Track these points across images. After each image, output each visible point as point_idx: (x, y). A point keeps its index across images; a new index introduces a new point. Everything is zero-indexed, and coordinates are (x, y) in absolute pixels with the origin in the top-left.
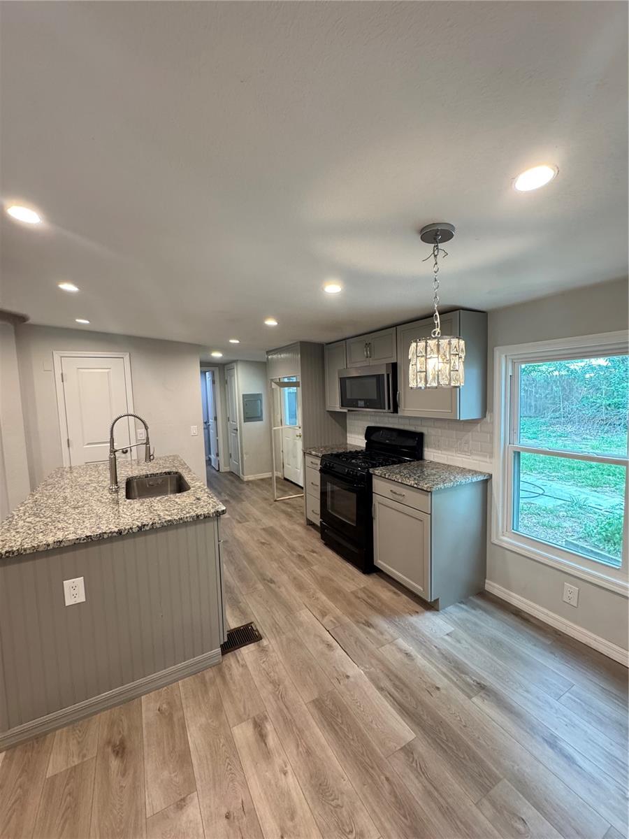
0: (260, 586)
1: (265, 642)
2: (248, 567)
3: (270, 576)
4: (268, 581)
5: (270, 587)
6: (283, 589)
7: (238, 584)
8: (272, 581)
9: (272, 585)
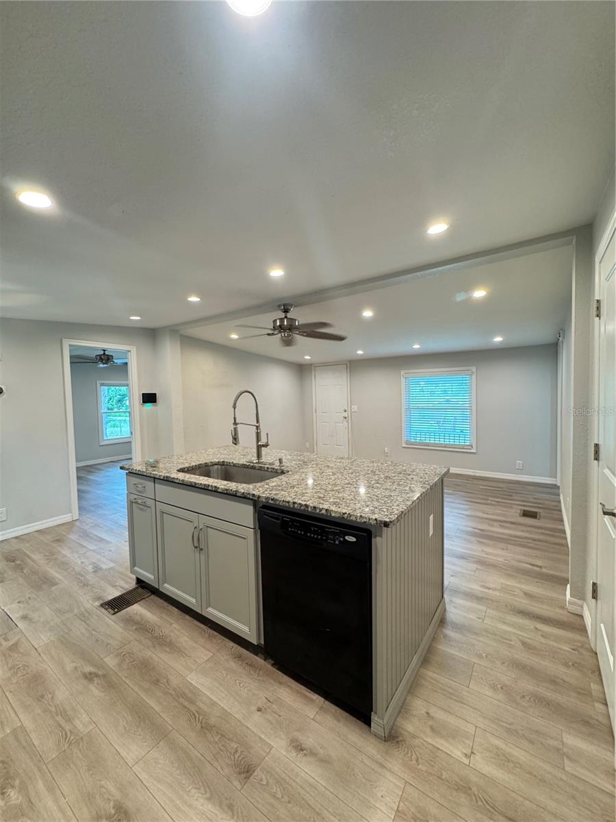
0: (111, 662)
1: (97, 603)
2: (143, 695)
3: (91, 687)
4: (97, 675)
5: (95, 666)
6: (69, 667)
7: (150, 653)
8: (89, 677)
9: (88, 669)
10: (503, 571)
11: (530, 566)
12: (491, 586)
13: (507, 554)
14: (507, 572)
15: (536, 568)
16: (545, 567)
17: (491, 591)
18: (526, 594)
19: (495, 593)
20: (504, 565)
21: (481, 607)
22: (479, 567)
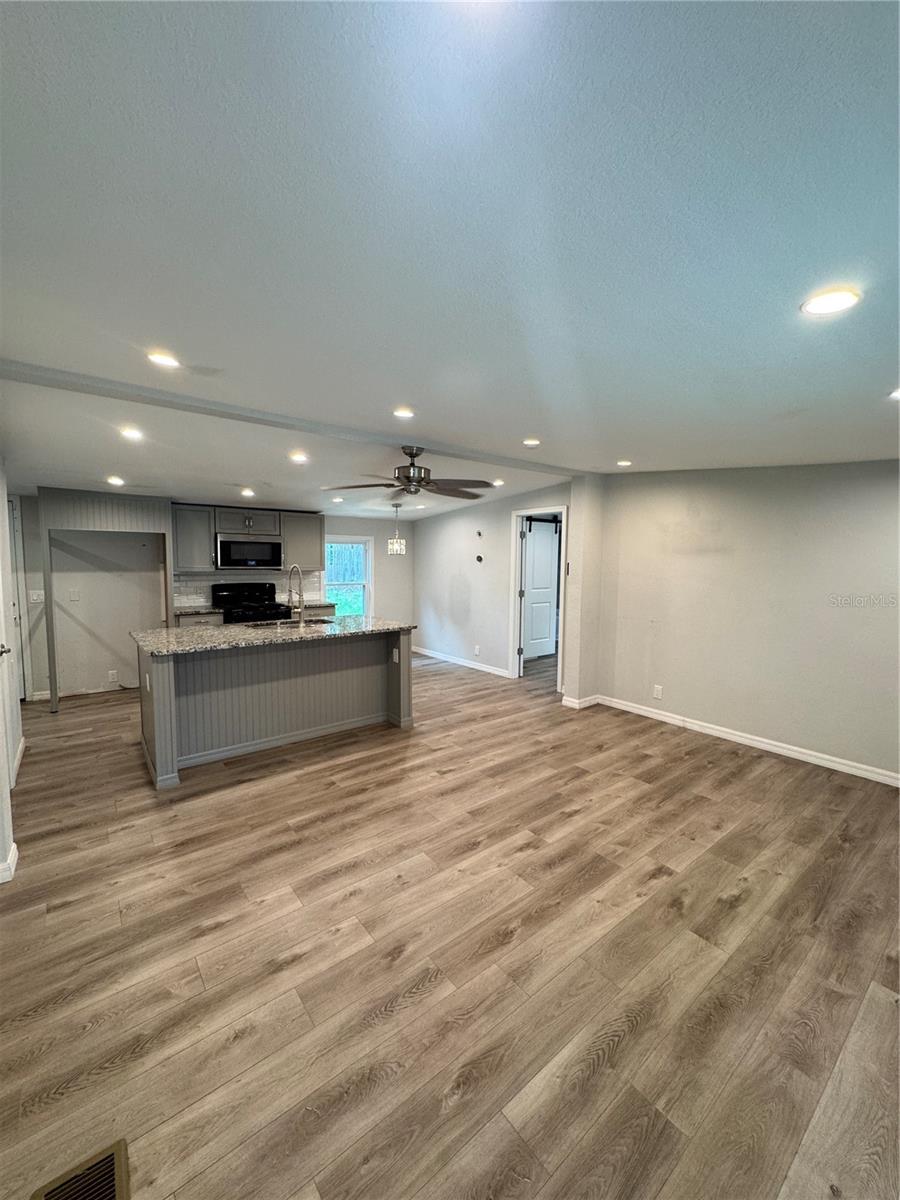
10: (111, 862)
11: (70, 898)
12: (122, 833)
13: (116, 899)
14: (106, 864)
15: (57, 901)
16: (40, 915)
17: (120, 827)
18: (75, 848)
19: (115, 828)
20: (115, 872)
21: (123, 809)
22: (151, 845)
